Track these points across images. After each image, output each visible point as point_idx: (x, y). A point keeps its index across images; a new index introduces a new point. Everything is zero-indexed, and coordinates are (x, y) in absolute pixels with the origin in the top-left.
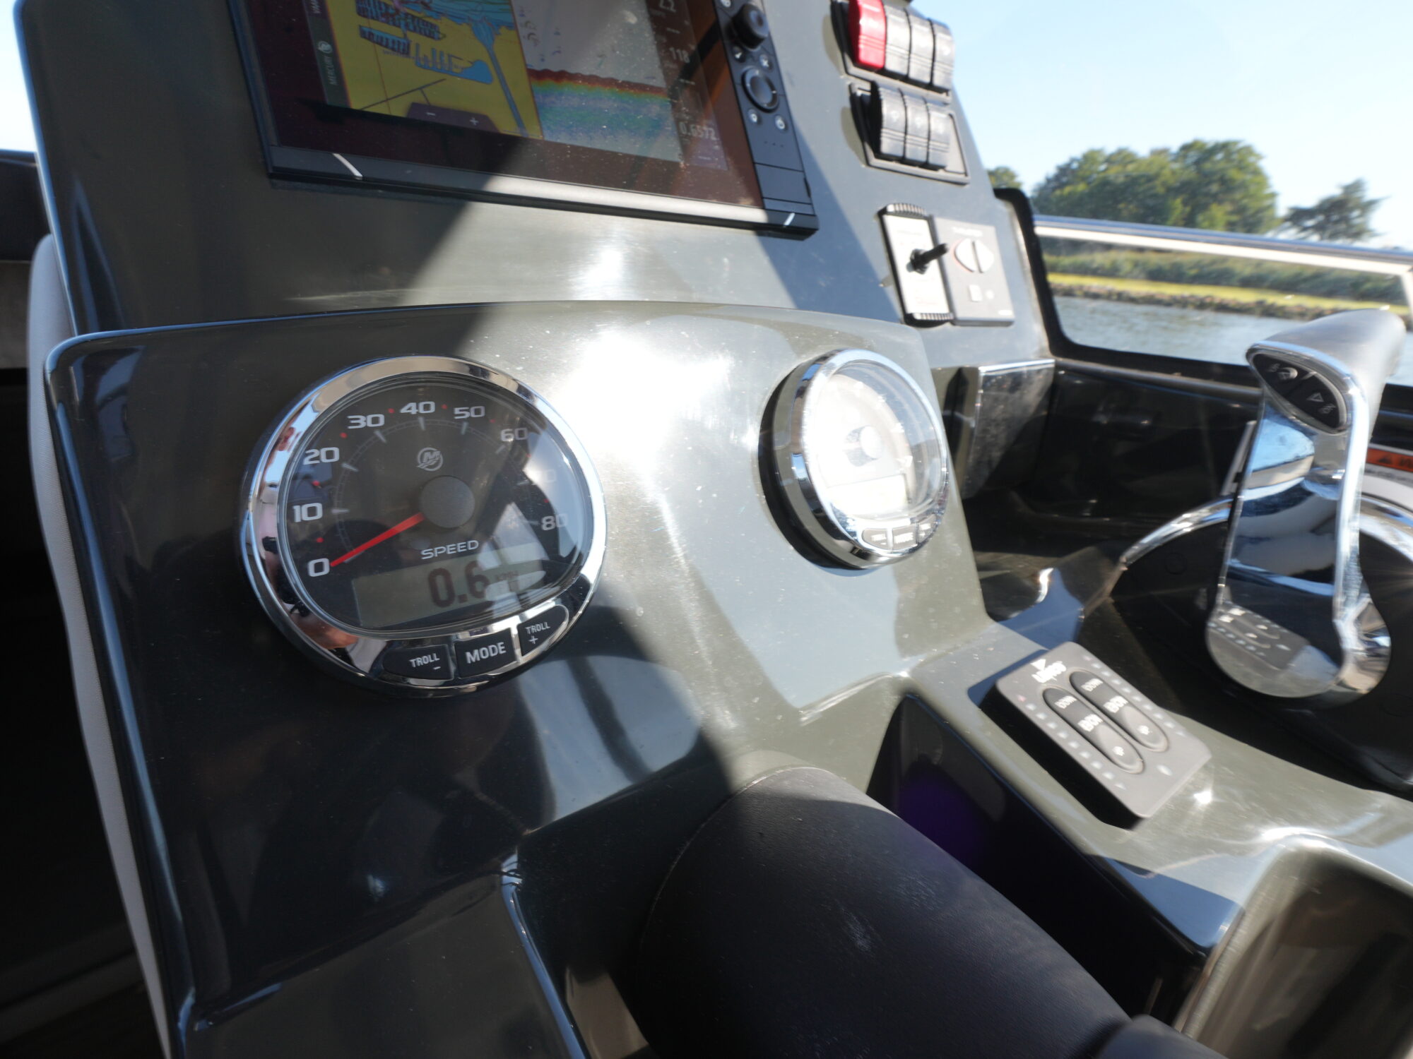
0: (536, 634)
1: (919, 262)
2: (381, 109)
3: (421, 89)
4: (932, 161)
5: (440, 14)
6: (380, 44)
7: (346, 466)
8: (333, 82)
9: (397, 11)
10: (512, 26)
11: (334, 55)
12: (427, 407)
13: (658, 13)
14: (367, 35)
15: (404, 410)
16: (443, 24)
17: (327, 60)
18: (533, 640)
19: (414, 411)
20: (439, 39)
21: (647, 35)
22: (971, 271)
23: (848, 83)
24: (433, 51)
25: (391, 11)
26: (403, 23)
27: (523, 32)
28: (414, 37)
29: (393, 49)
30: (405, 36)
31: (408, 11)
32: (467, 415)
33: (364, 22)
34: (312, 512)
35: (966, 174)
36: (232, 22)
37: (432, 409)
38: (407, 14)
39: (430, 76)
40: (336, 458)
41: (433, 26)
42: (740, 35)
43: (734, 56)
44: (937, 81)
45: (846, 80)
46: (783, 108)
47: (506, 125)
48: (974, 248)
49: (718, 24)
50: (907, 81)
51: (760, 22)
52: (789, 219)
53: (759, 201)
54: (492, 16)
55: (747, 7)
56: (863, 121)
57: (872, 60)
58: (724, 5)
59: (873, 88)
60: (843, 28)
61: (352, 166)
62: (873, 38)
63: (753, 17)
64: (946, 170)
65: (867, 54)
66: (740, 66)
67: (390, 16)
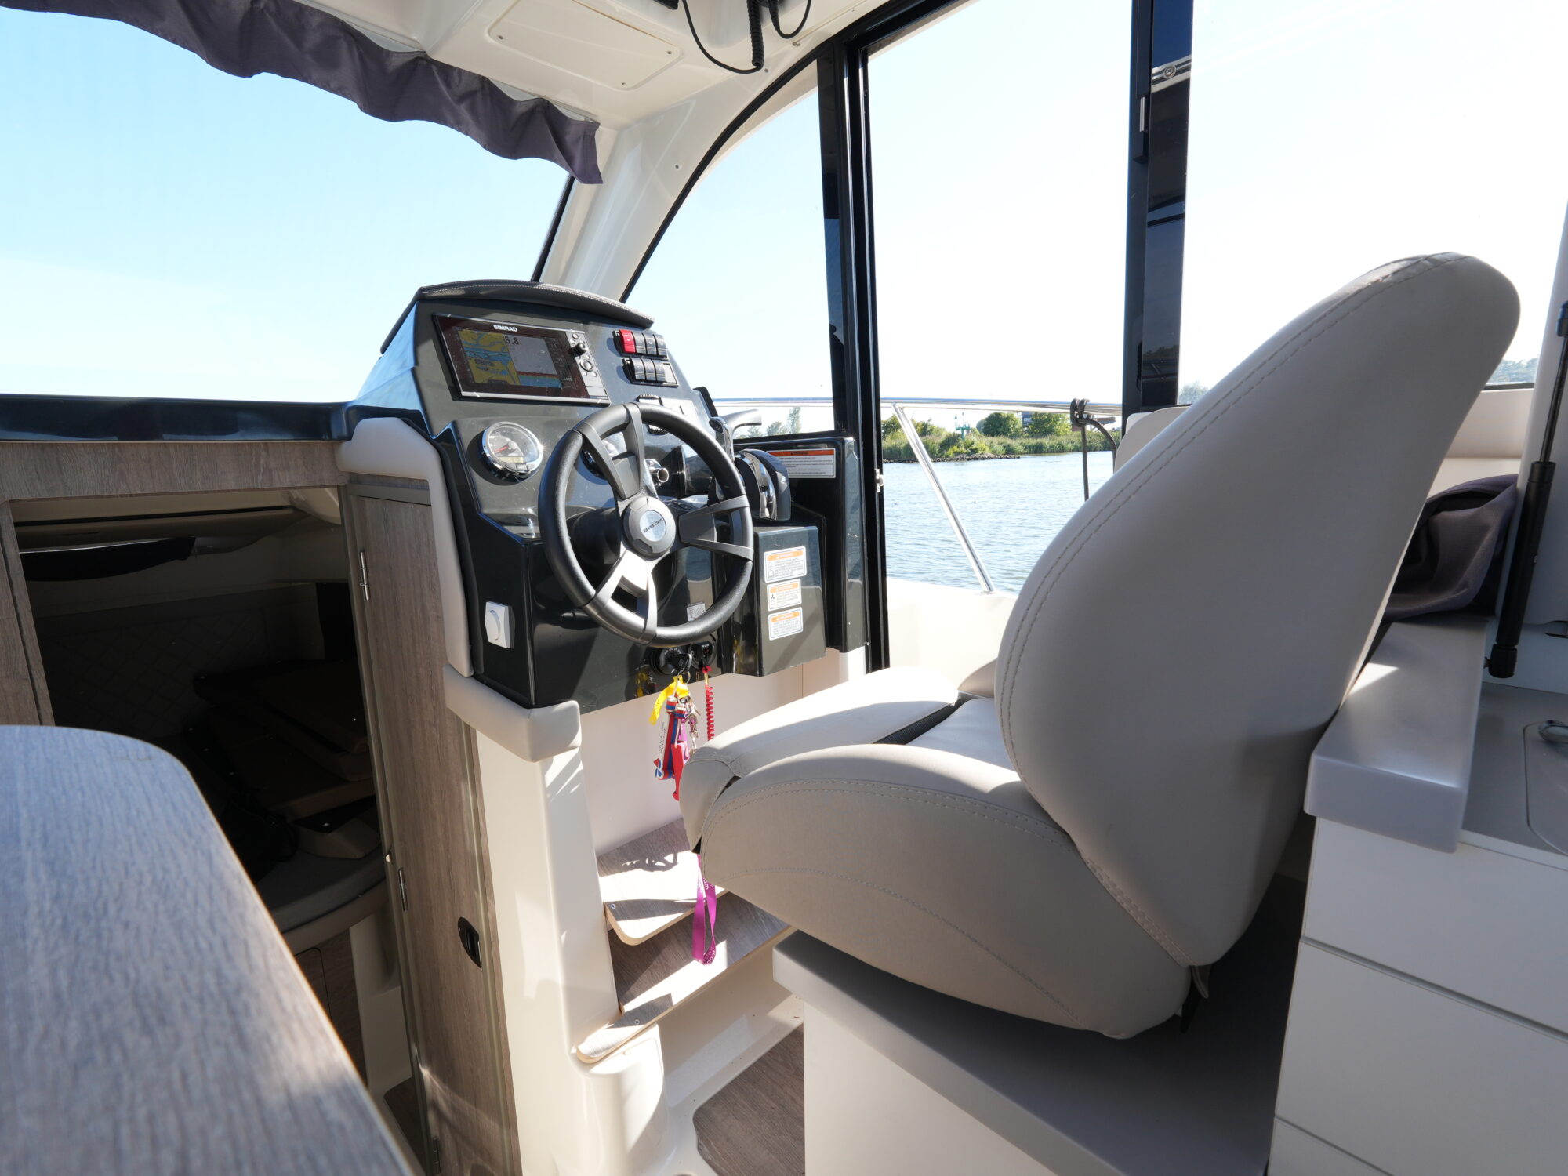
2: (483, 383)
3: (490, 377)
4: (658, 381)
5: (494, 360)
6: (481, 369)
8: (472, 377)
10: (511, 360)
11: (472, 372)
13: (551, 349)
14: (478, 367)
16: (494, 362)
17: (470, 373)
21: (548, 356)
24: (493, 368)
26: (485, 363)
27: (514, 360)
29: (484, 369)
30: (486, 366)
31: (486, 361)
33: (477, 365)
34: (492, 445)
35: (677, 384)
36: (450, 368)
39: (493, 374)
42: (578, 351)
43: (577, 358)
44: (660, 354)
45: (622, 358)
46: (595, 369)
47: (511, 383)
48: (680, 407)
49: (571, 349)
50: (646, 356)
51: (584, 347)
52: (599, 401)
53: (588, 397)
54: (505, 357)
55: (579, 343)
56: (629, 372)
57: (630, 351)
58: (572, 343)
59: (630, 360)
60: (619, 344)
61: (478, 395)
62: (629, 344)
63: (581, 346)
64: (666, 382)
65: (628, 349)
66: (580, 360)
67: (483, 363)
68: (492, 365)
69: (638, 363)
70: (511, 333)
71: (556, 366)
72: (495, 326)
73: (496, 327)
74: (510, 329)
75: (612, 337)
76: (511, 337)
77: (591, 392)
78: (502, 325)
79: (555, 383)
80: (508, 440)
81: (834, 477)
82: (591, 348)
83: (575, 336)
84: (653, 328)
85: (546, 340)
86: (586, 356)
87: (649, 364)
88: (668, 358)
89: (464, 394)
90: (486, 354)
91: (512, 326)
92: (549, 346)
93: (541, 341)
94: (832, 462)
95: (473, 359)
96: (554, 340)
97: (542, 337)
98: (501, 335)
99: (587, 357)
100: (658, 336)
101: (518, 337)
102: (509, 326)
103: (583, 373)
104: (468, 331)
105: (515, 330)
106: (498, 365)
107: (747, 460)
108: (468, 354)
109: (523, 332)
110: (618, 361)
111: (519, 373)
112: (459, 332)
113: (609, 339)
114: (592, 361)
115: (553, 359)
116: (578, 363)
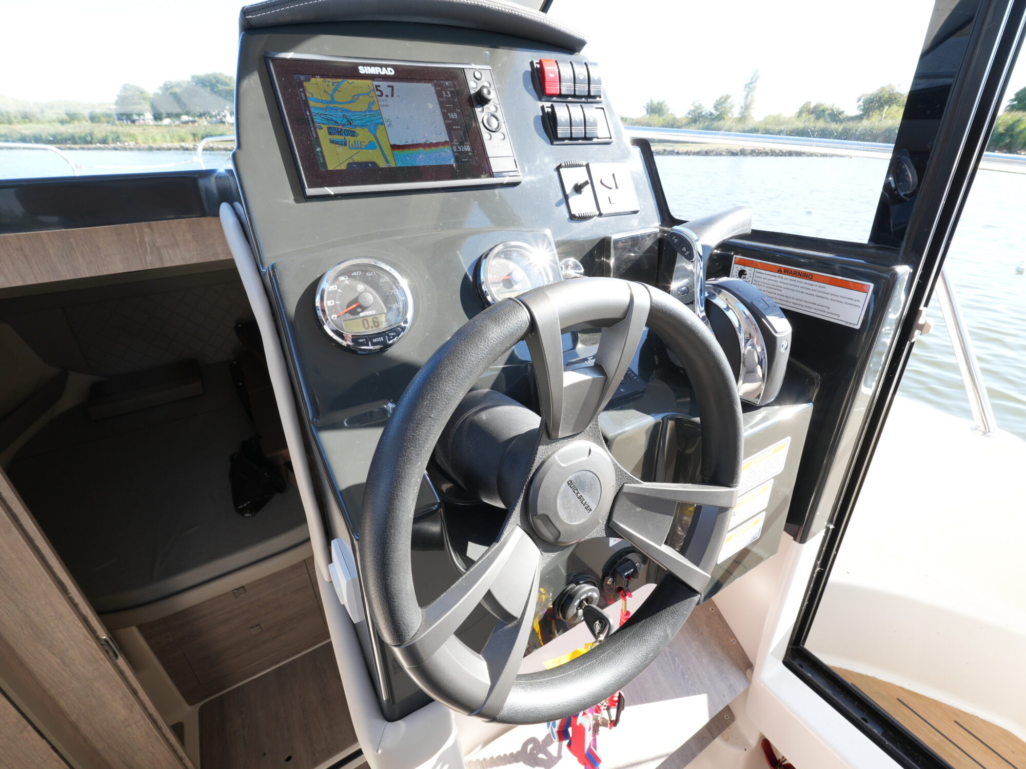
0: (392, 336)
1: (578, 189)
2: (339, 168)
3: (351, 157)
4: (588, 136)
5: (356, 126)
6: (337, 144)
7: (339, 290)
8: (322, 161)
9: (341, 129)
10: (382, 124)
11: (322, 152)
12: (359, 273)
13: (442, 99)
14: (332, 142)
15: (353, 275)
16: (358, 130)
17: (320, 154)
18: (391, 337)
19: (355, 274)
20: (356, 136)
21: (437, 111)
22: (610, 188)
23: (541, 105)
24: (355, 141)
25: (340, 130)
26: (343, 133)
27: (386, 124)
28: (348, 138)
29: (341, 144)
30: (345, 138)
31: (345, 128)
32: (370, 275)
33: (331, 137)
34: (331, 303)
35: (611, 138)
36: (290, 147)
37: (360, 273)
38: (345, 130)
39: (355, 151)
40: (336, 288)
41: (354, 132)
42: (480, 99)
43: (478, 110)
44: (592, 94)
45: (540, 104)
46: (503, 128)
47: (382, 164)
48: (613, 175)
49: (470, 96)
50: (575, 97)
51: (489, 93)
52: (506, 180)
53: (491, 175)
54: (375, 121)
55: (483, 87)
56: (549, 123)
57: (553, 92)
58: (473, 86)
59: (552, 107)
60: (537, 78)
61: (330, 191)
62: (552, 81)
63: (485, 91)
64: (598, 138)
65: (551, 89)
66: (481, 114)
67: (339, 132)
68: (353, 134)
69: (561, 112)
70: (385, 78)
71: (449, 128)
72: (360, 68)
73: (363, 70)
74: (384, 72)
75: (530, 69)
76: (384, 85)
77: (496, 166)
78: (371, 65)
79: (447, 157)
80: (361, 287)
81: (858, 327)
82: (498, 91)
83: (478, 75)
84: (584, 52)
85: (435, 86)
86: (490, 107)
87: (576, 112)
88: (602, 99)
89: (310, 191)
90: (344, 117)
91: (386, 66)
92: (439, 94)
93: (428, 89)
94: (861, 304)
95: (325, 127)
96: (447, 83)
97: (429, 80)
98: (369, 82)
99: (493, 109)
100: (591, 64)
101: (396, 85)
102: (381, 66)
103: (485, 135)
104: (318, 80)
105: (390, 72)
106: (363, 135)
107: (720, 301)
108: (317, 119)
109: (405, 75)
110: (535, 107)
111: (394, 147)
112: (306, 84)
113: (526, 72)
114: (499, 115)
115: (445, 116)
116: (480, 120)
